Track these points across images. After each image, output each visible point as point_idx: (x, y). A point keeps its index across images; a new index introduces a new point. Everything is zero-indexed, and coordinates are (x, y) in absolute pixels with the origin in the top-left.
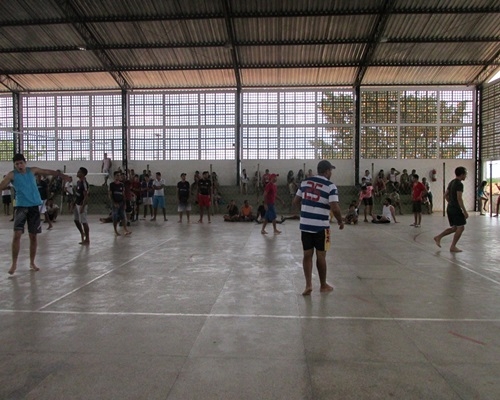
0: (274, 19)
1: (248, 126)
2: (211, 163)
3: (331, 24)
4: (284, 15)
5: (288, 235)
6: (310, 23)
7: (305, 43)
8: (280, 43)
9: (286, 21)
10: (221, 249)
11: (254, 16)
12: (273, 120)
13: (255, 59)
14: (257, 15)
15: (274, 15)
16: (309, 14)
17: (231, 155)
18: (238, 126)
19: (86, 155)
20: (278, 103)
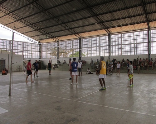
2: (138, 56)
11: (154, 2)
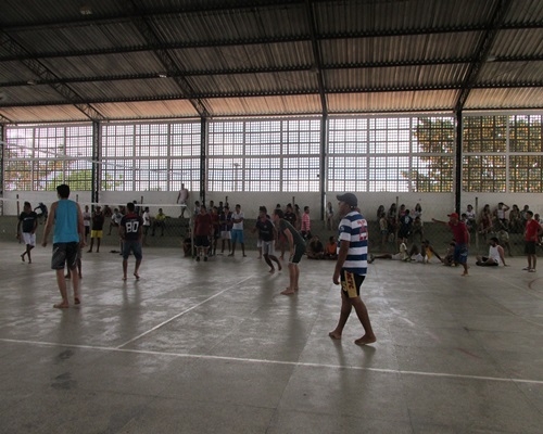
0: (364, 39)
1: (334, 155)
2: (294, 196)
3: (430, 42)
4: (376, 35)
5: (379, 276)
6: (405, 43)
7: (400, 65)
8: (370, 65)
9: (378, 41)
10: (306, 290)
11: (342, 37)
12: (362, 149)
13: (343, 83)
14: (346, 35)
15: (365, 36)
16: (404, 33)
17: (315, 187)
18: (323, 155)
19: (163, 185)
20: (368, 130)
